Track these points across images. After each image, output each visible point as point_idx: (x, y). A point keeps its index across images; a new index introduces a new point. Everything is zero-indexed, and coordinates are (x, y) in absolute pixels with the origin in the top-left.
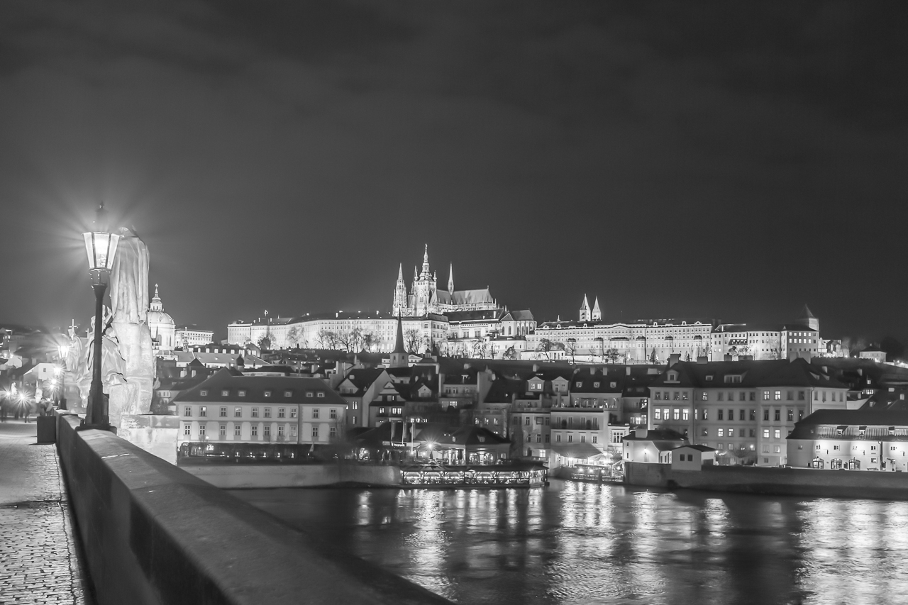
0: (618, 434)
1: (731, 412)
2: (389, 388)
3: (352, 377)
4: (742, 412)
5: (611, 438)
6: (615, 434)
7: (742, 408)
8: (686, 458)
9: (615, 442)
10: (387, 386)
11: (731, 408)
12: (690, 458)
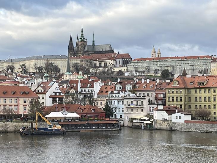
0: (152, 108)
1: (200, 98)
2: (57, 90)
3: (42, 85)
4: (205, 98)
5: (149, 110)
6: (151, 108)
7: (205, 96)
8: (178, 117)
9: (151, 111)
10: (56, 89)
11: (200, 96)
12: (180, 117)
